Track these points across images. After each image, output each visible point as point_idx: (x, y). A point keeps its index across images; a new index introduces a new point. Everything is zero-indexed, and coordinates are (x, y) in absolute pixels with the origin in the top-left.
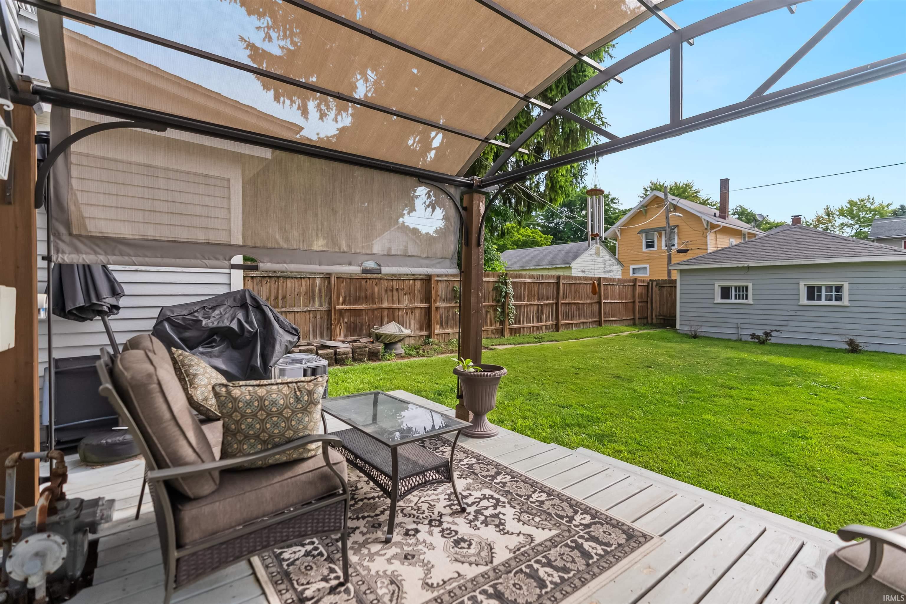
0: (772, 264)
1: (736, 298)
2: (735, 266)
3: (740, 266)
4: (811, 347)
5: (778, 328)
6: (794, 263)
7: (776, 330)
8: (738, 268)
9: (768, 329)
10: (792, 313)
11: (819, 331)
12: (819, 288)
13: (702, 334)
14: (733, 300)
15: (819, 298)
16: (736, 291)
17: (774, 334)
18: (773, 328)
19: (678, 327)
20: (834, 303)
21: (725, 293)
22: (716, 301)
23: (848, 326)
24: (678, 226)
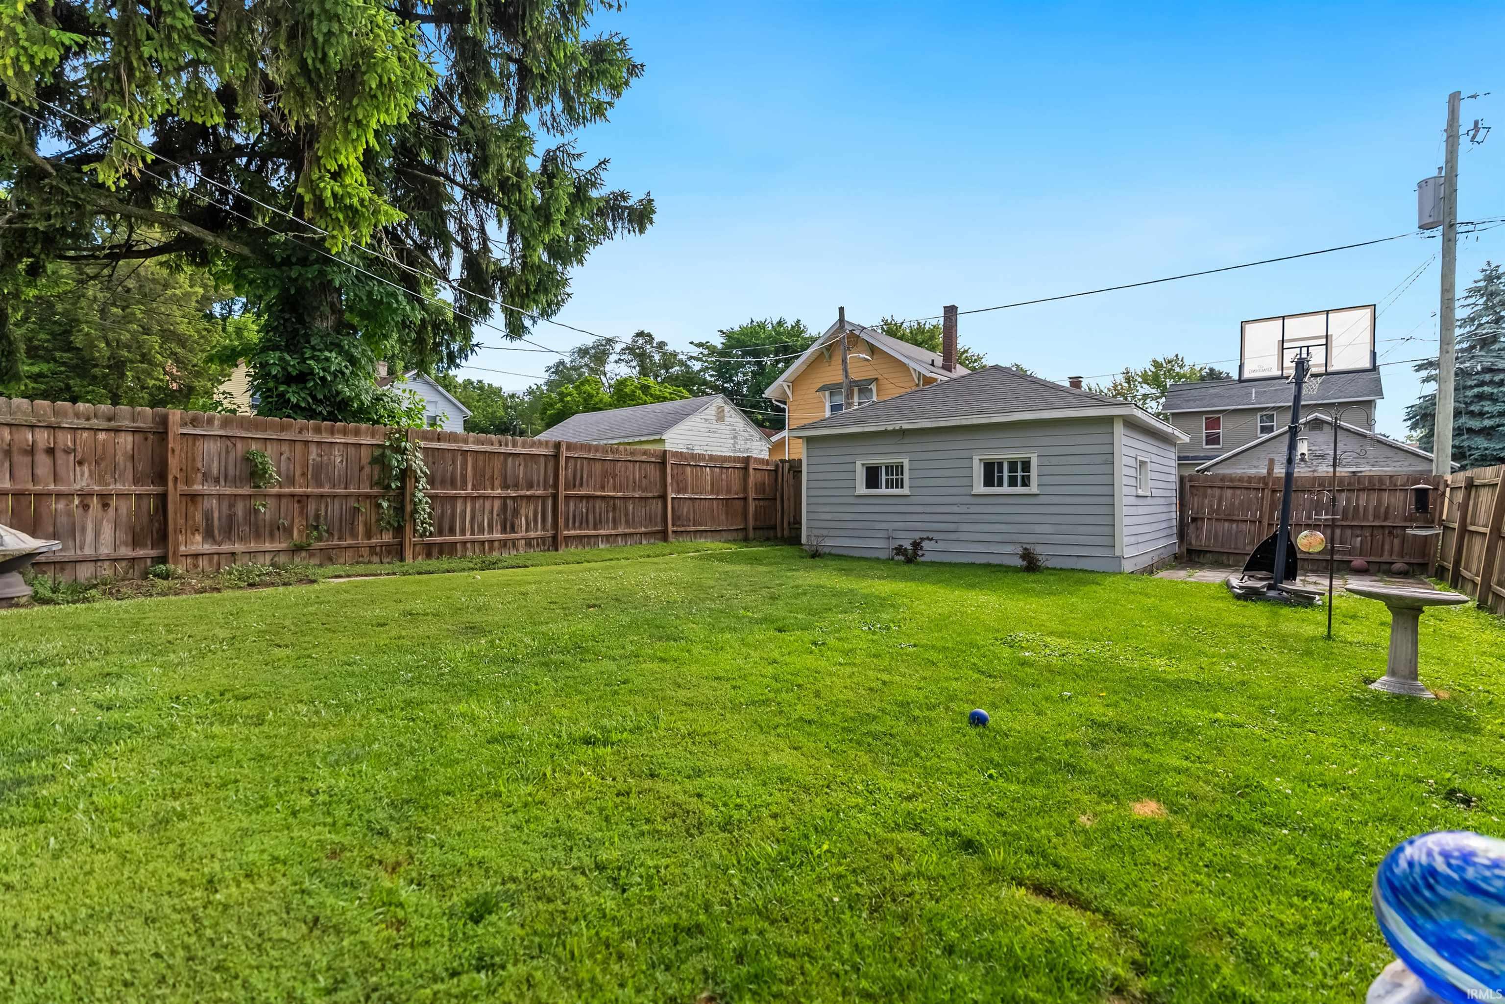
0: (935, 425)
1: (887, 487)
2: (882, 428)
3: (890, 428)
4: (988, 565)
5: (930, 535)
6: (964, 422)
7: (928, 539)
8: (886, 432)
9: (917, 536)
10: (963, 509)
11: (998, 538)
12: (1000, 465)
13: (827, 550)
14: (883, 491)
15: (1000, 484)
16: (887, 474)
17: (926, 545)
18: (924, 535)
19: (804, 540)
20: (1019, 489)
21: (872, 477)
22: (858, 492)
23: (1038, 529)
24: (876, 379)
